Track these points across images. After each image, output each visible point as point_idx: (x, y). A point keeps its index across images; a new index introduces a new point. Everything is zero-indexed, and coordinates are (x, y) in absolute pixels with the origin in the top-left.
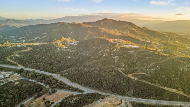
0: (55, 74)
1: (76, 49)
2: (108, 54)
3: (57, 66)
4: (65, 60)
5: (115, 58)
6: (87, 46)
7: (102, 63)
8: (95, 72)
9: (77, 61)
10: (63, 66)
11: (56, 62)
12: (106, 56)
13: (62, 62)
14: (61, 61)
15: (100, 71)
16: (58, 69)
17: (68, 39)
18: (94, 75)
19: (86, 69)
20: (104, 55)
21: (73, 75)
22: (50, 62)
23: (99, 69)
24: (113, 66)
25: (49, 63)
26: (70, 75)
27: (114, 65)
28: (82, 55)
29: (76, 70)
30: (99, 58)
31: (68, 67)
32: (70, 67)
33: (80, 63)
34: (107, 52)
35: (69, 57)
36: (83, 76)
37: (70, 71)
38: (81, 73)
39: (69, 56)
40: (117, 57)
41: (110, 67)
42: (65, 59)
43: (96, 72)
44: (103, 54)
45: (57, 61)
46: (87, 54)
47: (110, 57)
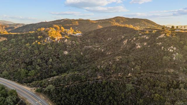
0: (28, 86)
1: (80, 41)
2: (148, 44)
3: (39, 68)
4: (58, 58)
5: (171, 50)
6: (97, 37)
7: (140, 61)
8: (125, 86)
9: (80, 60)
10: (51, 68)
11: (39, 60)
12: (144, 49)
13: (51, 60)
14: (49, 59)
15: (140, 82)
16: (39, 74)
17: (69, 30)
18: (123, 94)
19: (99, 77)
20: (139, 47)
21: (67, 90)
22: (27, 60)
23: (135, 78)
24: (172, 70)
25: (25, 63)
26: (59, 92)
27: (174, 67)
28: (89, 49)
29: (74, 79)
30: (127, 52)
31: (60, 71)
32: (65, 72)
33: (87, 63)
34: (144, 40)
35: (66, 53)
36: (93, 96)
37: (60, 81)
38: (86, 86)
39: (66, 50)
40: (175, 49)
41: (163, 73)
42: (58, 55)
43: (130, 86)
44: (135, 45)
45: (41, 58)
46: (98, 48)
47: (155, 48)
